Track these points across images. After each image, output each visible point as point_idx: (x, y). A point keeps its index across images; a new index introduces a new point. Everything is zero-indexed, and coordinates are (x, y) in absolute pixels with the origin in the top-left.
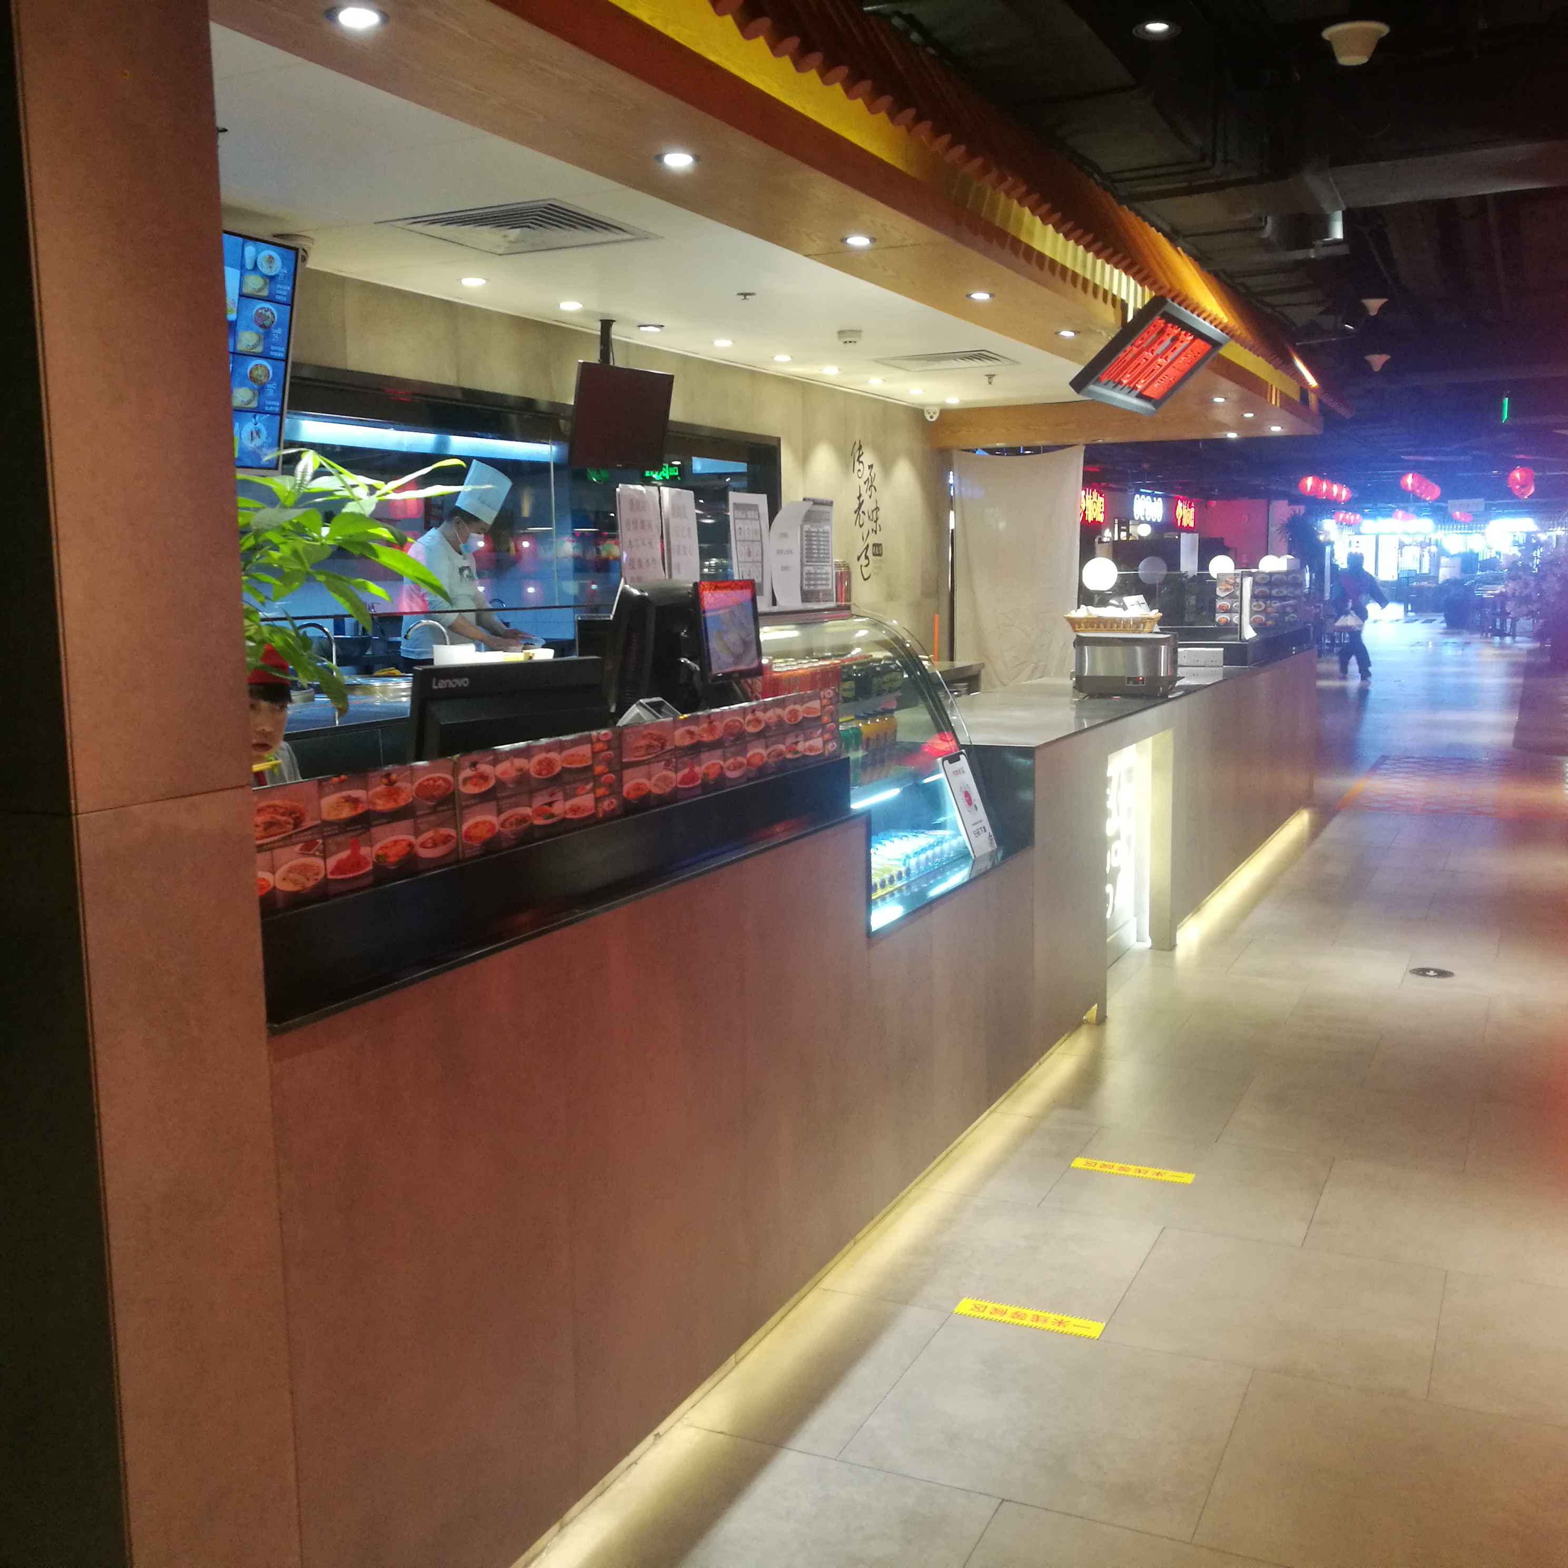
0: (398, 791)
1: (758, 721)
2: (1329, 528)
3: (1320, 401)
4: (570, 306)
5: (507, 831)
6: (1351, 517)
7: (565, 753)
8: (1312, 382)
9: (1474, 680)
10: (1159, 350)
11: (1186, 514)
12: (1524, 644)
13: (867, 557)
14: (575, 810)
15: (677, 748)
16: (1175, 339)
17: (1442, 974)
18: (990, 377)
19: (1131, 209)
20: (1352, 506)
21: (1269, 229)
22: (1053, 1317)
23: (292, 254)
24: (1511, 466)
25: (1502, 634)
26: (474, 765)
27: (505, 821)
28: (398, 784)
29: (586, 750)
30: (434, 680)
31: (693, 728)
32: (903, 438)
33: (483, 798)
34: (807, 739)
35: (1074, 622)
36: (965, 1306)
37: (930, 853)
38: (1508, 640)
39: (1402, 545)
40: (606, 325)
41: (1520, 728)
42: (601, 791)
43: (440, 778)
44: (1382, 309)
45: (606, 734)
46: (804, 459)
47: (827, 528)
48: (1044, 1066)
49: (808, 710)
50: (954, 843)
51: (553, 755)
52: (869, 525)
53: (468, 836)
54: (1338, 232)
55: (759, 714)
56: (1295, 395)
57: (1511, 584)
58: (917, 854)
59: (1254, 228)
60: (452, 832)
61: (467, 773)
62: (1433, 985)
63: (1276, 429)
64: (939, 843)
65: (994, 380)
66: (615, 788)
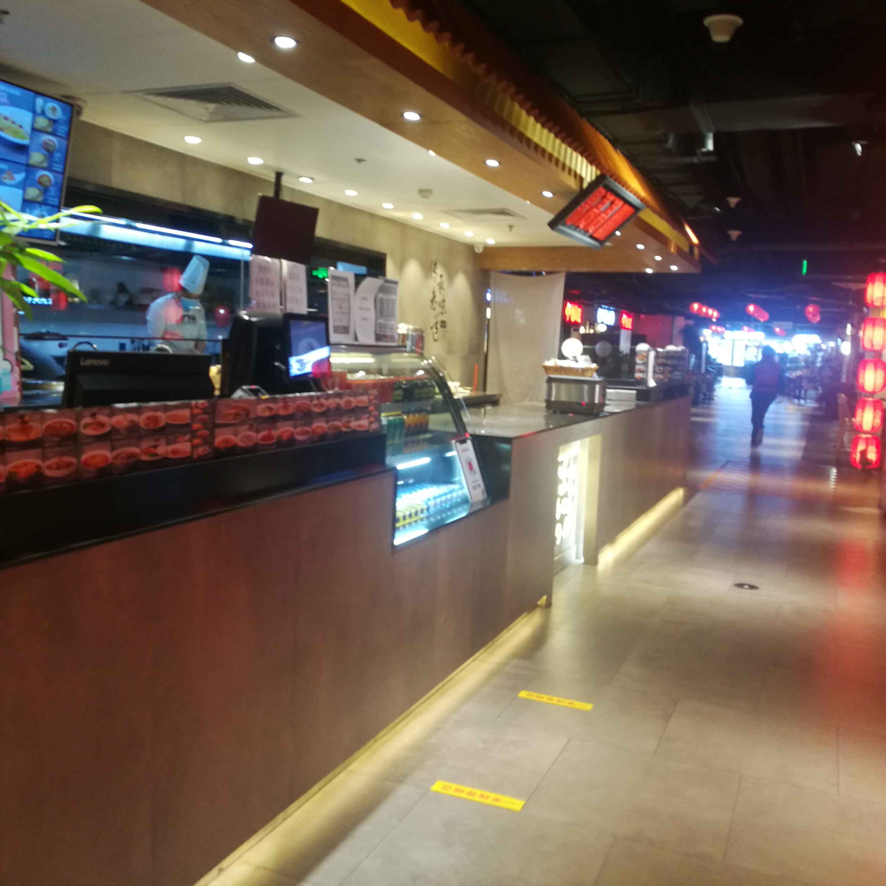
0: (30, 429)
1: (322, 405)
2: (706, 334)
3: (701, 255)
4: (255, 161)
5: (118, 462)
6: (720, 329)
7: (169, 413)
8: (695, 240)
9: (783, 422)
10: (603, 208)
11: (627, 321)
12: (811, 404)
13: (437, 328)
14: (175, 452)
15: (259, 418)
16: (612, 203)
17: (752, 587)
18: (511, 227)
19: (589, 121)
20: (720, 322)
21: (671, 142)
22: (493, 795)
23: (69, 108)
24: (806, 303)
25: (799, 398)
26: (93, 415)
27: (118, 455)
28: (31, 424)
29: (186, 413)
30: (82, 360)
31: (272, 405)
32: (461, 261)
33: (100, 438)
34: (357, 419)
35: (547, 369)
36: (438, 786)
37: (443, 498)
38: (802, 402)
39: (747, 346)
40: (279, 175)
41: (806, 450)
42: (197, 441)
43: (65, 422)
44: (738, 204)
45: (203, 404)
46: (401, 267)
47: (393, 297)
48: (511, 631)
49: (359, 402)
50: (460, 493)
51: (160, 414)
52: (439, 310)
53: (86, 463)
54: (710, 146)
55: (323, 401)
56: (686, 249)
57: (805, 371)
58: (435, 498)
59: (661, 141)
60: (73, 460)
61: (87, 420)
62: (746, 594)
63: (674, 268)
64: (451, 492)
65: (513, 229)
66: (209, 440)
